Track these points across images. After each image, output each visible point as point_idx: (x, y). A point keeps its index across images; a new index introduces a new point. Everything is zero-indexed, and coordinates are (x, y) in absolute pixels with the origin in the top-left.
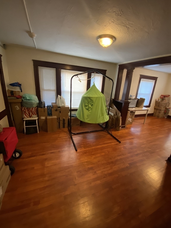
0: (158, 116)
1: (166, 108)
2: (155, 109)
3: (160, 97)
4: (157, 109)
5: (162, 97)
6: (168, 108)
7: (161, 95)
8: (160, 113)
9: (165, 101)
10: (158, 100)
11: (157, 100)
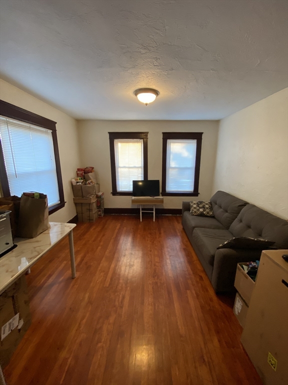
0: (90, 220)
1: (97, 197)
2: (76, 204)
3: (78, 174)
4: (82, 203)
5: (82, 174)
6: (100, 194)
7: (76, 170)
8: (90, 210)
9: (92, 182)
10: (77, 182)
11: (74, 184)
